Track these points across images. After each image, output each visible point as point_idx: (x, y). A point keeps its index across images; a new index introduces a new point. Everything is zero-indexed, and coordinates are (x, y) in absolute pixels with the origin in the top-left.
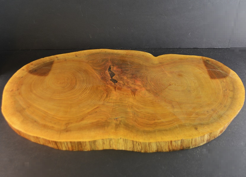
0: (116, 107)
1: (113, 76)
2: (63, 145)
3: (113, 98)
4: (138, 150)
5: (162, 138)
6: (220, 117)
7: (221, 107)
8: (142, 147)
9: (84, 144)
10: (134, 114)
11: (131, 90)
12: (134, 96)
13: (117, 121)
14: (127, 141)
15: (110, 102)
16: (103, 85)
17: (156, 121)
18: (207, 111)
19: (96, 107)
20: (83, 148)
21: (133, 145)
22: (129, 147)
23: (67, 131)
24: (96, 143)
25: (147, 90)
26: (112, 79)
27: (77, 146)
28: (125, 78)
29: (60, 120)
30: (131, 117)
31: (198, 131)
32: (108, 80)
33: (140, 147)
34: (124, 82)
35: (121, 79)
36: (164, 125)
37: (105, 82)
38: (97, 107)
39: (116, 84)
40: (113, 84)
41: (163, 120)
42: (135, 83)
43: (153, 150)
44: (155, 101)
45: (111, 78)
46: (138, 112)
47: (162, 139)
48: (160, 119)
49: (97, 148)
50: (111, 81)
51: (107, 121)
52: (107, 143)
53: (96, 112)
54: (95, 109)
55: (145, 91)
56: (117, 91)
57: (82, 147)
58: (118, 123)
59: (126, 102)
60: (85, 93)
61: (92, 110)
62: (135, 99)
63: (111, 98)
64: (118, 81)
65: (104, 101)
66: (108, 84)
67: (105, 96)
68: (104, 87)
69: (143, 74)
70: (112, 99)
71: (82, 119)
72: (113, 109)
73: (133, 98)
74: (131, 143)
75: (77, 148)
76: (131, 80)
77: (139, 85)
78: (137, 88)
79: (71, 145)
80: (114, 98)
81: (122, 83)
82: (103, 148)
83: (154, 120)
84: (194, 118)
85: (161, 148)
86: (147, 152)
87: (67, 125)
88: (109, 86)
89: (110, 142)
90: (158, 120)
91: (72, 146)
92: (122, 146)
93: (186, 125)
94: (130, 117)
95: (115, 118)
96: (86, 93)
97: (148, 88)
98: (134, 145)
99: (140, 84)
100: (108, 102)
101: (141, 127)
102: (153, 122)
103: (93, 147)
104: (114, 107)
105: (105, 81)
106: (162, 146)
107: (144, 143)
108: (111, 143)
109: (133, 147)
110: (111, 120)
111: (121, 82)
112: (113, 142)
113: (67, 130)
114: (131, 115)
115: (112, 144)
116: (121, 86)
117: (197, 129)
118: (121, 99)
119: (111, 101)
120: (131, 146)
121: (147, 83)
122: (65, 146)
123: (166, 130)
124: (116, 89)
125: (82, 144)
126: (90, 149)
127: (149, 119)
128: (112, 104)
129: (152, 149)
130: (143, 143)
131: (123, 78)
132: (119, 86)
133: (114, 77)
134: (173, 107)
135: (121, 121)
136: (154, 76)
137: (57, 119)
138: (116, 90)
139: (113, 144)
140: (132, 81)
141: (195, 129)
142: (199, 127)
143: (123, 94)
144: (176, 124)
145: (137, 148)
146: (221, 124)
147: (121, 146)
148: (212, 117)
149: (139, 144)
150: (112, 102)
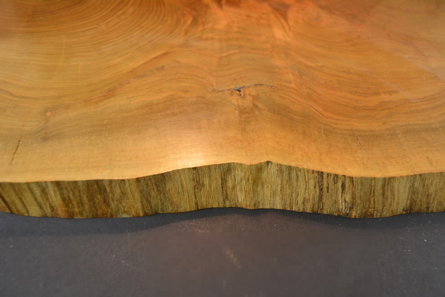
0: (231, 52)
2: (28, 197)
3: (216, 27)
4: (338, 210)
5: (428, 157)
8: (353, 197)
9: (118, 191)
10: (301, 76)
11: (271, 6)
12: (283, 21)
13: (244, 97)
14: (294, 175)
15: (207, 39)
17: (385, 97)
19: (160, 53)
20: (113, 205)
21: (321, 190)
22: (300, 199)
23: (45, 139)
24: (169, 185)
27: (85, 198)
29: (23, 97)
30: (293, 86)
33: (348, 198)
36: (417, 112)
38: (164, 54)
41: (405, 95)
43: (394, 207)
46: (310, 67)
47: (431, 163)
48: (396, 92)
49: (172, 204)
51: (203, 98)
52: (213, 186)
53: (162, 68)
54: (156, 58)
55: (316, 10)
56: (228, 8)
57: (108, 205)
58: (247, 102)
59: (263, 38)
60: (121, 14)
61: (145, 64)
62: (289, 29)
63: (210, 26)
65: (186, 34)
67: (189, 22)
70: (212, 29)
71: (110, 93)
72: (221, 58)
73: (283, 26)
74: (312, 183)
75: (87, 207)
78: (288, 3)
79: (62, 194)
80: (219, 27)
82: (197, 204)
83: (377, 94)
85: (424, 199)
86: (372, 215)
87: (48, 114)
89: (224, 181)
90: (390, 93)
91: (66, 201)
92: (274, 193)
94: (287, 85)
95: (233, 87)
96: (123, 13)
97: (324, 3)
98: (325, 190)
100: (200, 39)
101: (336, 117)
102: (374, 101)
103: (153, 203)
104: (225, 54)
106: (432, 190)
107: (366, 179)
108: (230, 184)
109: (317, 199)
110: (220, 93)
112: (238, 179)
113: (45, 136)
114: (291, 77)
115: (234, 187)
118: (245, 29)
119: (210, 35)
120: (312, 193)
122: (36, 199)
124: (223, 2)
125: (108, 189)
126: (143, 209)
127: (356, 92)
128: (217, 45)
129: (391, 205)
130: (363, 180)
135: (256, 98)
137: (10, 94)
138: (224, 6)
139: (238, 188)
143: (248, 16)
145: (336, 202)
147: (268, 192)
149: (343, 186)
150: (212, 39)
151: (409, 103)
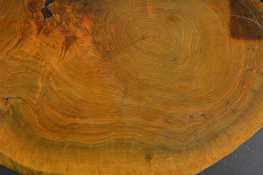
0: (20, 71)
1: (51, 2)
3: (25, 51)
5: (68, 165)
6: (213, 137)
7: (225, 111)
10: (44, 95)
11: (66, 37)
12: (64, 51)
13: (7, 105)
14: (3, 155)
15: (15, 59)
16: (24, 19)
17: (78, 121)
18: (191, 117)
22: (8, 165)
25: (94, 42)
26: (45, 8)
28: (69, 10)
30: (35, 102)
31: (150, 165)
32: (38, 9)
33: (25, 172)
34: (61, 19)
35: (62, 11)
36: (87, 134)
37: (30, 13)
39: (47, 20)
40: (42, 19)
41: (90, 121)
42: (80, 23)
44: (99, 71)
45: (43, 7)
47: (67, 169)
48: (86, 118)
50: (42, 13)
55: (90, 44)
56: (41, 36)
59: (44, 63)
62: (63, 59)
63: (22, 49)
64: (54, 15)
65: (7, 53)
66: (33, 18)
67: (14, 44)
68: (23, 24)
69: (104, 5)
70: (23, 51)
72: (13, 74)
73: (61, 56)
74: (10, 161)
76: (78, 15)
77: (86, 28)
78: (78, 36)
80: (27, 50)
81: (58, 20)
83: (75, 117)
84: (154, 130)
88: (32, 22)
90: (83, 118)
93: (131, 144)
94: (32, 100)
95: (6, 96)
97: (99, 39)
99: (88, 27)
100: (12, 58)
101: (41, 127)
102: (70, 121)
104: (16, 72)
105: (32, 11)
109: (14, 167)
111: (56, 18)
114: (38, 95)
116: (53, 25)
117: (151, 158)
118: (39, 54)
119: (18, 56)
120: (12, 165)
121: (101, 27)
123: (84, 148)
124: (42, 30)
127: (64, 113)
128: (17, 65)
131: (66, 8)
132: (49, 25)
133: (50, 5)
134: (126, 92)
136: (123, 14)
138: (40, 33)
140: (78, 18)
141: (146, 158)
142: (155, 156)
143: (48, 45)
144: (113, 136)
145: (21, 171)
146: (207, 156)
148: (195, 135)
149: (22, 168)
150: (18, 59)
151: (88, 127)
